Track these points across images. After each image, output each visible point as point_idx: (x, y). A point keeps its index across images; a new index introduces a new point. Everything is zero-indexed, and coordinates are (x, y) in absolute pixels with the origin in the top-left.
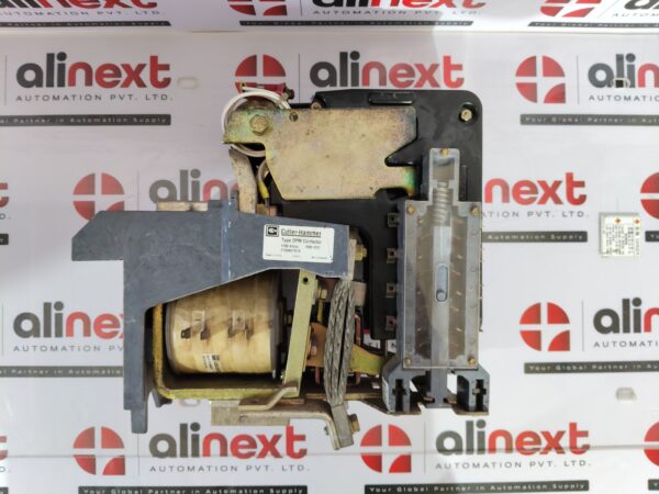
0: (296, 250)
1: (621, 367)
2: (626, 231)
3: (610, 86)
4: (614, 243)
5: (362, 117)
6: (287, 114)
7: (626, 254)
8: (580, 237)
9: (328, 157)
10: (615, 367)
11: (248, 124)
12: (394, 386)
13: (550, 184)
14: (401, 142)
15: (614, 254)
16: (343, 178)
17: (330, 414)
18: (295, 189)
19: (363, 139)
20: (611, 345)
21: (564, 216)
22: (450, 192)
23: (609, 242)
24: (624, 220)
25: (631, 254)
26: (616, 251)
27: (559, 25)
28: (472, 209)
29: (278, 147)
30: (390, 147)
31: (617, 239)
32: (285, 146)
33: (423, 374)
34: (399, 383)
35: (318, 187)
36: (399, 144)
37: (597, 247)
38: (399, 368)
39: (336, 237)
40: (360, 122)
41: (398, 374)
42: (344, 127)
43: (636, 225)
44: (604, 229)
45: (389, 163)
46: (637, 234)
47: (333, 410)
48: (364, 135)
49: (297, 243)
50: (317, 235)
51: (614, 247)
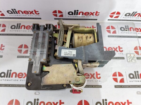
0: (69, 52)
1: (137, 86)
2: (132, 57)
3: (124, 31)
4: (130, 59)
5: (54, 82)
6: (71, 83)
7: (133, 62)
8: (123, 58)
9: (62, 73)
10: (135, 86)
11: (81, 80)
12: (50, 28)
13: (115, 48)
14: (45, 77)
15: (131, 62)
16: (59, 68)
17: (63, 24)
18: (70, 66)
19: (54, 77)
20: (133, 81)
21: (119, 54)
22: (35, 64)
23: (129, 59)
24: (131, 55)
25: (134, 62)
26: (131, 61)
27: (113, 20)
28: (31, 60)
29: (74, 75)
30: (48, 75)
31: (131, 59)
32: (72, 75)
33: (45, 30)
34: (49, 29)
35: (65, 66)
36: (46, 76)
37: (127, 60)
38: (49, 31)
39: (61, 54)
40: (55, 81)
41: (50, 30)
42: (59, 80)
43: (134, 56)
44: (128, 57)
45: (49, 72)
46: (135, 58)
47: (62, 25)
48: (54, 78)
49: (69, 53)
50: (65, 55)
51: (130, 60)
